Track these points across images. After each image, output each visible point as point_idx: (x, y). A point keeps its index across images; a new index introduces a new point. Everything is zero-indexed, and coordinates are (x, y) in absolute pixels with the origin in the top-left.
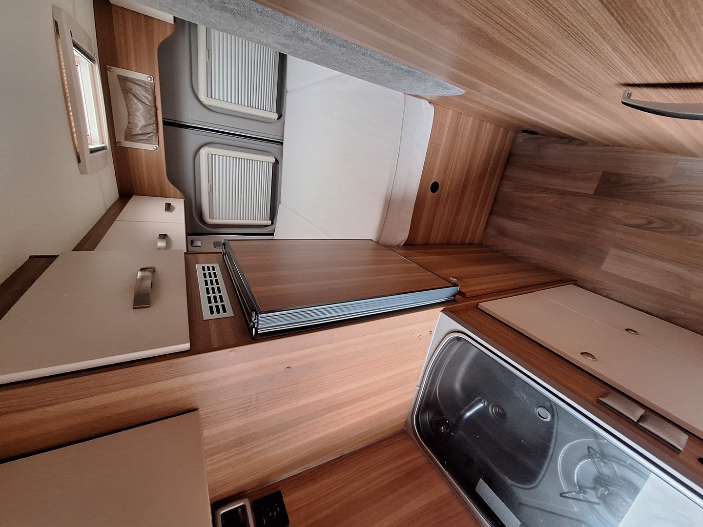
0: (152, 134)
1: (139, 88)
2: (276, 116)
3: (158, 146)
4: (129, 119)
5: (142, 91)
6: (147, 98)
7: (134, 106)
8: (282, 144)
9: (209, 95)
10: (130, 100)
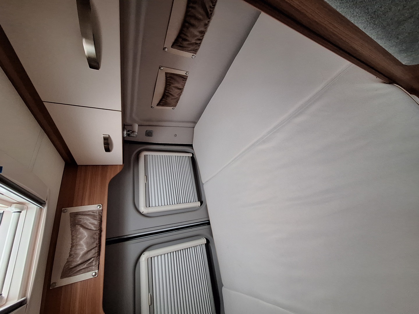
0: (93, 259)
1: (87, 218)
2: (199, 203)
3: (97, 271)
4: (71, 251)
5: (90, 219)
6: (93, 224)
7: (79, 236)
8: (209, 223)
9: (148, 205)
10: (77, 230)
